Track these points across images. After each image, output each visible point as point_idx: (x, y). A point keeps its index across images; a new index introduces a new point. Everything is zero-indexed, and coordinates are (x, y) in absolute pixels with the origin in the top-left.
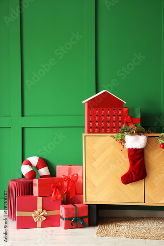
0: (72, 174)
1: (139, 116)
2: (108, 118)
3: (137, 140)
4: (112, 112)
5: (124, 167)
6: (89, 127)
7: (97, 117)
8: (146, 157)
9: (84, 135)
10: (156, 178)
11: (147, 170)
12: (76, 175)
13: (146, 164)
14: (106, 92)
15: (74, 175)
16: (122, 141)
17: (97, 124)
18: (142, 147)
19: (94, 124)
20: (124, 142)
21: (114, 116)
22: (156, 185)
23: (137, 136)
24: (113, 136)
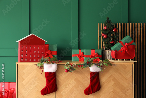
0: (11, 88)
1: (56, 50)
2: (35, 52)
3: (51, 67)
4: (37, 48)
5: (43, 84)
6: (21, 58)
7: (26, 52)
8: (57, 78)
9: (17, 63)
10: (63, 91)
11: (58, 86)
12: (13, 89)
13: (57, 82)
14: (33, 35)
15: (12, 89)
16: (42, 67)
17: (26, 56)
18: (54, 71)
19: (24, 56)
20: (43, 68)
21: (39, 50)
22: (63, 95)
23: (51, 64)
24: (36, 64)
